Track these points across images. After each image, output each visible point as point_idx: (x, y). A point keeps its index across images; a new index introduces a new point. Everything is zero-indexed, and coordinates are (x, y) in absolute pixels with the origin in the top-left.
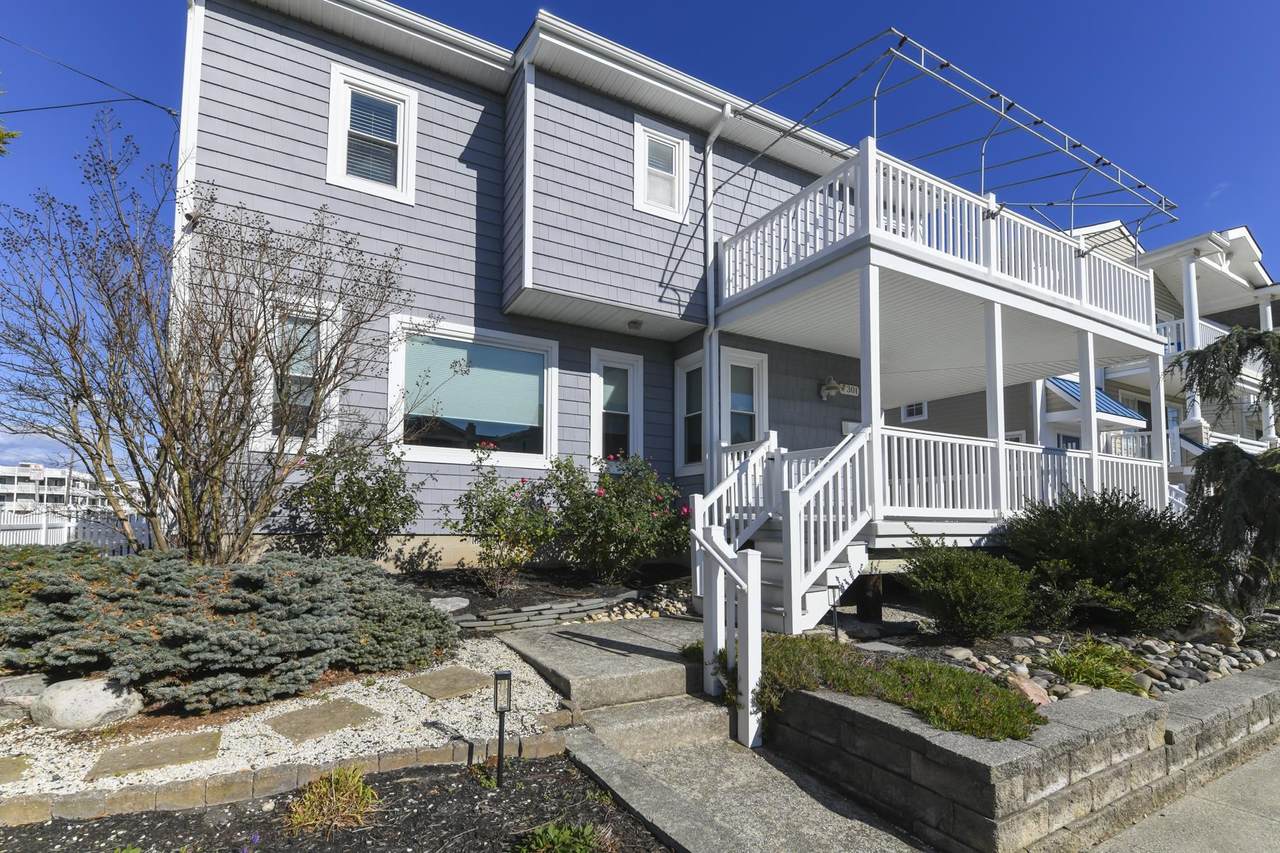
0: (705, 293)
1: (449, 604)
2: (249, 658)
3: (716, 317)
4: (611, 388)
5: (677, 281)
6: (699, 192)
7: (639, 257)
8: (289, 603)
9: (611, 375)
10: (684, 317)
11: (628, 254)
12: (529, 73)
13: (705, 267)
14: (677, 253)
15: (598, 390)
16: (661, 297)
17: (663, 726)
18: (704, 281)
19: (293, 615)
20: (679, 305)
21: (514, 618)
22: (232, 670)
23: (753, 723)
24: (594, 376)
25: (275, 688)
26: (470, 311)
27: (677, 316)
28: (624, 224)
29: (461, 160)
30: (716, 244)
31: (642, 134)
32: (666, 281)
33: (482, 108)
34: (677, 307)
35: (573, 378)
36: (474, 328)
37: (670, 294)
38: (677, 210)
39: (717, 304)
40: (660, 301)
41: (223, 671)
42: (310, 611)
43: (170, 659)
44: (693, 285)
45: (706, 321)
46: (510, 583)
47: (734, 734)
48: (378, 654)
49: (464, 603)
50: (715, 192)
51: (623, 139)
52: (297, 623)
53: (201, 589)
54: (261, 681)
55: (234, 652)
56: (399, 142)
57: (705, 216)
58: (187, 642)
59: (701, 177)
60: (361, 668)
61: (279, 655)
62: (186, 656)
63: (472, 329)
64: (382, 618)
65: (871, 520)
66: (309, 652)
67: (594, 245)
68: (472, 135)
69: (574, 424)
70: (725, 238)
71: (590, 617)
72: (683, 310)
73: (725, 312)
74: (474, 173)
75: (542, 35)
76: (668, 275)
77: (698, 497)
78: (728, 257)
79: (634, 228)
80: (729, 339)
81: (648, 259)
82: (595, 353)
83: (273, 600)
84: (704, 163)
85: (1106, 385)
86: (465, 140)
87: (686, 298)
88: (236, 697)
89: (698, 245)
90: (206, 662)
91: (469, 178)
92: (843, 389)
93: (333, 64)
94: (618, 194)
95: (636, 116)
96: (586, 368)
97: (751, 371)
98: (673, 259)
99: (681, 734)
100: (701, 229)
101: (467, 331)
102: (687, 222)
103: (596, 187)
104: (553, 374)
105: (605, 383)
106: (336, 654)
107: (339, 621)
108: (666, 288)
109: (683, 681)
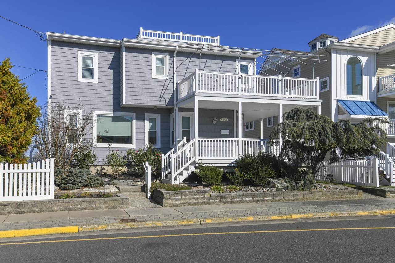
0: (174, 98)
1: (106, 180)
2: (73, 182)
3: (176, 104)
4: (151, 124)
5: (165, 96)
6: (172, 69)
7: (154, 91)
8: (77, 175)
9: (150, 120)
10: (167, 105)
11: (150, 91)
12: (123, 49)
13: (174, 90)
14: (165, 88)
15: (147, 125)
16: (160, 101)
17: (133, 194)
18: (173, 94)
19: (78, 177)
20: (166, 102)
21: (118, 182)
22: (71, 184)
23: (149, 195)
24: (146, 121)
25: (76, 187)
26: (112, 108)
27: (165, 105)
28: (149, 83)
29: (109, 68)
30: (177, 83)
31: (154, 57)
32: (161, 96)
33: (114, 53)
34: (165, 103)
35: (140, 122)
36: (113, 112)
37: (163, 99)
38: (165, 75)
39: (177, 100)
40: (160, 102)
41: (70, 184)
42: (80, 176)
43: (63, 181)
44: (170, 96)
45: (174, 105)
46: (121, 177)
47: (147, 197)
48: (90, 184)
49: (109, 180)
50: (177, 68)
51: (149, 60)
52: (79, 178)
53: (64, 173)
54: (74, 186)
55: (71, 181)
56: (94, 67)
57: (173, 76)
58: (65, 179)
59: (172, 64)
60: (88, 186)
61: (77, 182)
62: (65, 181)
63: (112, 112)
64: (91, 179)
65: (195, 160)
66: (80, 182)
67: (141, 90)
68: (112, 61)
69: (140, 135)
70: (179, 82)
71: (135, 183)
72: (167, 103)
73: (179, 103)
74: (112, 71)
75: (125, 43)
76: (162, 94)
77: (163, 155)
78: (180, 87)
79: (152, 83)
80: (181, 110)
81: (156, 91)
82: (146, 115)
83: (75, 175)
84: (173, 60)
85: (377, 100)
86: (109, 63)
87: (167, 100)
88: (71, 188)
89: (171, 84)
90: (68, 182)
91: (111, 72)
92: (221, 120)
93: (78, 52)
94: (147, 75)
95: (152, 52)
96: (143, 119)
97: (189, 117)
98: (164, 90)
99: (136, 196)
100: (172, 80)
101: (111, 113)
102: (168, 78)
103: (141, 75)
104: (134, 122)
105: (149, 122)
106: (84, 183)
107: (84, 178)
108: (161, 98)
109: (141, 190)
